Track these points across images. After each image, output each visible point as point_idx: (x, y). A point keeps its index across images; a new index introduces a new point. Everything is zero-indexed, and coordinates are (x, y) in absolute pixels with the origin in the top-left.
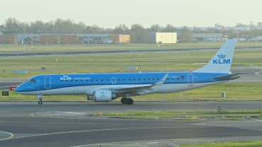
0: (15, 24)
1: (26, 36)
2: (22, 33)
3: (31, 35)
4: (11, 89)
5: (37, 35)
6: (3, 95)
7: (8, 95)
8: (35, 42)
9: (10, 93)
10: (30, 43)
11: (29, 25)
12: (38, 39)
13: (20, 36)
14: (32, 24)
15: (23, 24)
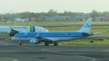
0: (96, 13)
1: (101, 17)
2: (99, 16)
3: (103, 17)
4: (94, 40)
5: (106, 17)
6: (91, 42)
7: (93, 42)
8: (105, 20)
9: (94, 41)
10: (102, 21)
11: (102, 13)
12: (106, 19)
13: (98, 18)
14: (104, 13)
15: (99, 12)
